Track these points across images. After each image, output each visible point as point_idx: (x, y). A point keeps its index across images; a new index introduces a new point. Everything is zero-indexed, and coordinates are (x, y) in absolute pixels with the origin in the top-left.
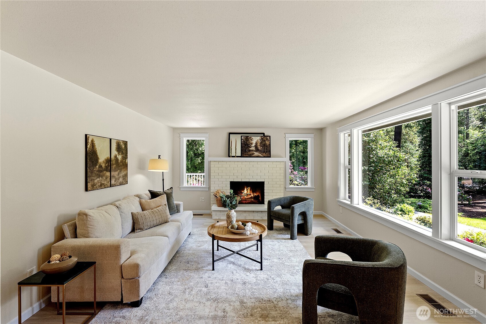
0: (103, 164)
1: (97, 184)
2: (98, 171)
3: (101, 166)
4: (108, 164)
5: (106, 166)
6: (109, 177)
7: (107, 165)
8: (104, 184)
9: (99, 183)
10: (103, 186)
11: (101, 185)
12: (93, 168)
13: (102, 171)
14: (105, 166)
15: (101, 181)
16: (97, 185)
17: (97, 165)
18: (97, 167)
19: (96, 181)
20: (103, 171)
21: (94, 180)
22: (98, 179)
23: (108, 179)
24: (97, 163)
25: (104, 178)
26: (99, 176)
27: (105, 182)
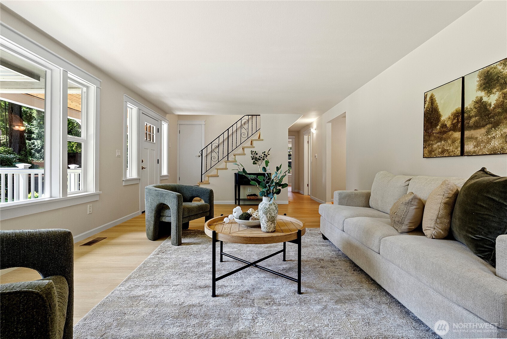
0: (447, 121)
1: (436, 150)
2: (440, 133)
3: (444, 126)
4: (458, 119)
5: (453, 124)
6: (460, 140)
7: (455, 121)
8: (447, 150)
9: (439, 149)
10: (446, 154)
11: (443, 152)
12: (432, 131)
13: (445, 132)
14: (451, 124)
15: (444, 145)
16: (436, 152)
17: (438, 125)
18: (438, 127)
19: (435, 146)
20: (447, 132)
21: (432, 145)
22: (439, 144)
23: (458, 143)
24: (438, 122)
25: (449, 142)
26: (440, 139)
27: (451, 148)
